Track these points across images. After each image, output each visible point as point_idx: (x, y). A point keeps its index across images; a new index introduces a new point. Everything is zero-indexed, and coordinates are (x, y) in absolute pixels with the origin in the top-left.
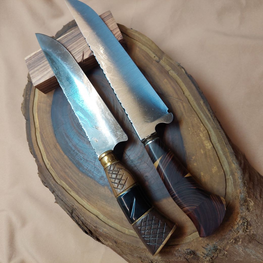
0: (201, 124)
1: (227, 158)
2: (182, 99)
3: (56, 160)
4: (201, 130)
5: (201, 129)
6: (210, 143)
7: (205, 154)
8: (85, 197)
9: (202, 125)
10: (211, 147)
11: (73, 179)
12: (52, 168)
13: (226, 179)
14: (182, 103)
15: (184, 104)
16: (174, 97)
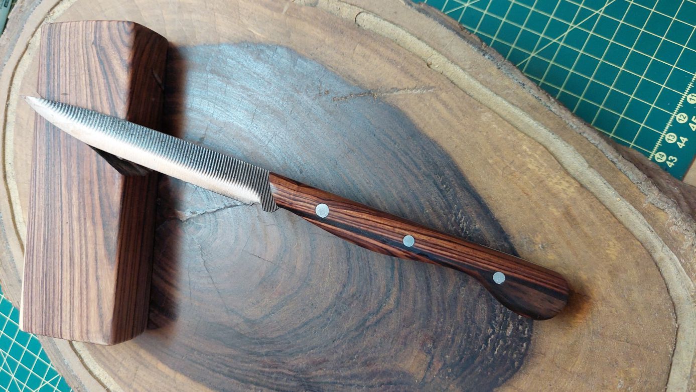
2: (432, 84)
4: (525, 151)
5: (524, 147)
6: (568, 178)
7: (567, 214)
9: (520, 135)
10: (576, 188)
13: (656, 264)
14: (437, 96)
15: (443, 95)
16: (405, 86)
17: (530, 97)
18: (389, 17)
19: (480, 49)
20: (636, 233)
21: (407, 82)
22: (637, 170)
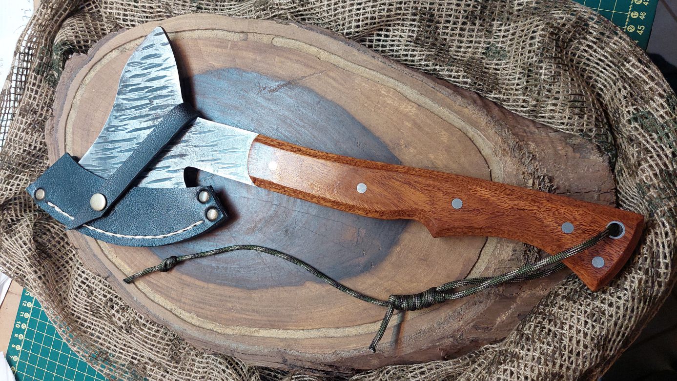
0: (376, 86)
1: (449, 107)
2: (324, 69)
3: (200, 302)
4: (384, 94)
5: (383, 92)
6: (410, 103)
7: (415, 124)
8: (287, 322)
9: (379, 86)
10: (416, 108)
11: (248, 311)
12: (202, 320)
13: (470, 139)
14: (328, 75)
15: (331, 74)
16: (308, 74)
17: (379, 63)
18: (290, 37)
19: (346, 43)
20: (456, 124)
21: (309, 71)
22: (447, 89)
